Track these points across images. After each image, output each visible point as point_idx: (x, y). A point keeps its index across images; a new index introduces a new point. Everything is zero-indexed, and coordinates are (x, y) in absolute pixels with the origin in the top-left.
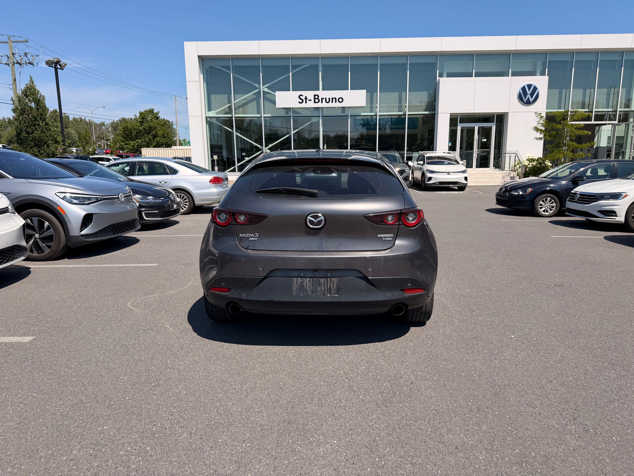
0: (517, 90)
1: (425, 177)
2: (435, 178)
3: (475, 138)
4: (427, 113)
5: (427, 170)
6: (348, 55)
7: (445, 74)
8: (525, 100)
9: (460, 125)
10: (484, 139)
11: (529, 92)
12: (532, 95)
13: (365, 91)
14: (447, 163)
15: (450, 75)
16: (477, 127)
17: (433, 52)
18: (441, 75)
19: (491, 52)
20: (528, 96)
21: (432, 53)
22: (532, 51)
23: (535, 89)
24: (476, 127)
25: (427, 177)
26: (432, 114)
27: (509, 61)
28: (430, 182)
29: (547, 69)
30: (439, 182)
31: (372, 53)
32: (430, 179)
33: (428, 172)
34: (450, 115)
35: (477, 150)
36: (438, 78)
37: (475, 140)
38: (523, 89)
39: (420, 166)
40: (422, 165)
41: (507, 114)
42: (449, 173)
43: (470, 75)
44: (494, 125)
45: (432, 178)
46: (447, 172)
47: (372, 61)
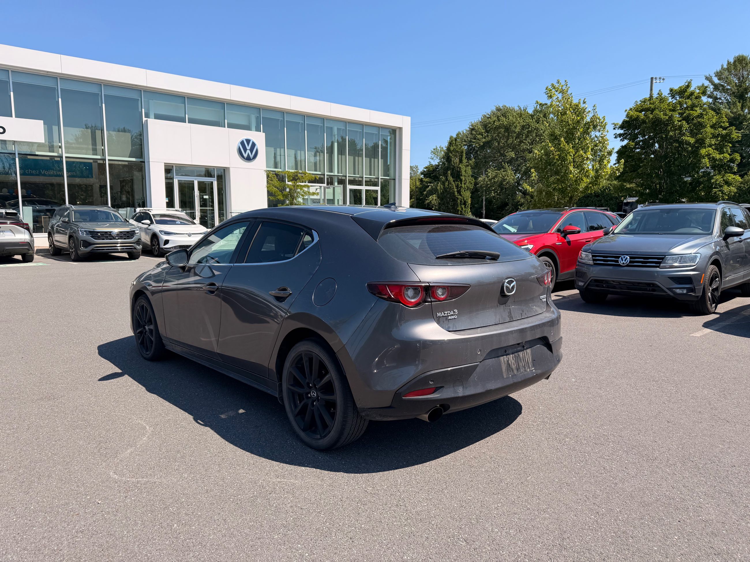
0: (236, 144)
1: (160, 239)
2: (174, 241)
3: (195, 194)
4: (133, 159)
5: (161, 231)
6: (9, 68)
7: (152, 115)
8: (245, 155)
9: (176, 178)
10: (206, 195)
11: (248, 148)
12: (251, 150)
13: (42, 122)
14: (180, 223)
15: (158, 117)
16: (197, 181)
17: (136, 85)
18: (147, 116)
19: (204, 97)
20: (248, 151)
21: (133, 86)
22: (246, 104)
23: (254, 145)
24: (195, 181)
25: (162, 239)
26: (141, 162)
27: (223, 111)
28: (167, 246)
29: (262, 126)
30: (180, 246)
31: (48, 72)
32: (167, 242)
33: (162, 233)
34: (165, 165)
35: (200, 208)
36: (144, 119)
37: (196, 196)
38: (242, 143)
39: (146, 226)
40: (149, 225)
41: (228, 168)
42: (190, 235)
43: (183, 120)
44: (215, 180)
45: (170, 241)
46: (187, 234)
47: (50, 84)
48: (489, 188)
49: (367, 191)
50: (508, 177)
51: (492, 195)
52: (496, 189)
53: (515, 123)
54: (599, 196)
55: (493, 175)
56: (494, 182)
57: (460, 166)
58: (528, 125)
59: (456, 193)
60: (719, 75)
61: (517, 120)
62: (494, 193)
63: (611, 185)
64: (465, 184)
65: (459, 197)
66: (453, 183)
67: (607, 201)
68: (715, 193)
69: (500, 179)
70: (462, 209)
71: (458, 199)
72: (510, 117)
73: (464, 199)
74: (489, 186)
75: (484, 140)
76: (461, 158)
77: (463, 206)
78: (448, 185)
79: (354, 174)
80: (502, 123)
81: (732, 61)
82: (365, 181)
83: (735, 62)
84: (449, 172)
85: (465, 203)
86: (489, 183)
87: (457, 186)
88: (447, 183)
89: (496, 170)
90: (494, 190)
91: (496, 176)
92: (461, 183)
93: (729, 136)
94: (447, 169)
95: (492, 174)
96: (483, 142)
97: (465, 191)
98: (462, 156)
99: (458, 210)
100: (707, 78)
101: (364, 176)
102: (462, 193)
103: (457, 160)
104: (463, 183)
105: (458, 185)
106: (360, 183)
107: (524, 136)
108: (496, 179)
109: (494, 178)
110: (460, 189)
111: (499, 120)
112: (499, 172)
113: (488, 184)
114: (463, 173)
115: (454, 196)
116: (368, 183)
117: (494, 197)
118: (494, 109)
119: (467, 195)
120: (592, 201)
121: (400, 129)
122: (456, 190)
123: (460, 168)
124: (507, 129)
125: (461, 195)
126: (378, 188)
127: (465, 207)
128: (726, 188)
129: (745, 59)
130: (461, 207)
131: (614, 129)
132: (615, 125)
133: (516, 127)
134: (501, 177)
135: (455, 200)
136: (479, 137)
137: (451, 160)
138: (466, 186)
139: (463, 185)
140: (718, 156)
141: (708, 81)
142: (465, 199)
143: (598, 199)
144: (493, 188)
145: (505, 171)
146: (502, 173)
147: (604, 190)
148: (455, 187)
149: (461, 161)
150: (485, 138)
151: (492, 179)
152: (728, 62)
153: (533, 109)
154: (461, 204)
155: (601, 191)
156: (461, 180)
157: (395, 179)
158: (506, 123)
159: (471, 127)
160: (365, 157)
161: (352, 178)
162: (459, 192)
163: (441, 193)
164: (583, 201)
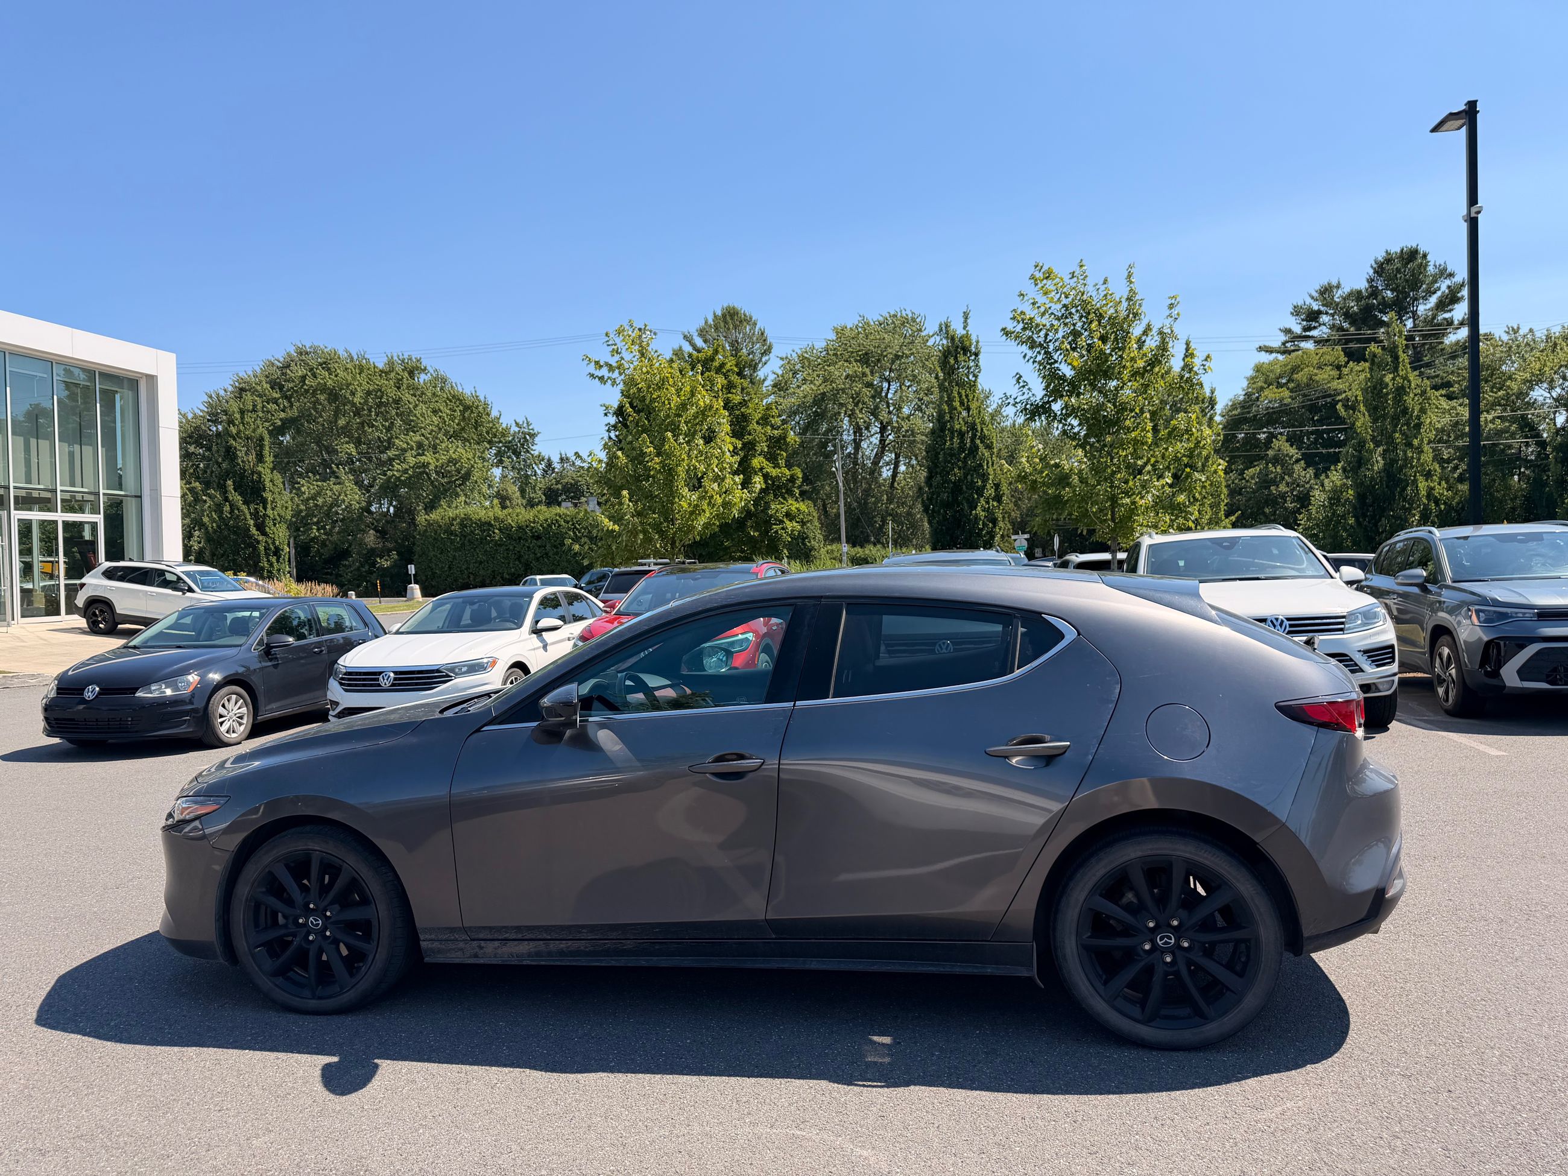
48: (303, 517)
49: (66, 524)
50: (346, 496)
51: (313, 535)
52: (322, 521)
53: (350, 384)
54: (541, 538)
55: (312, 492)
56: (316, 505)
57: (259, 469)
58: (380, 390)
59: (254, 531)
60: (702, 333)
61: (354, 378)
62: (318, 530)
63: (560, 516)
64: (273, 509)
65: (261, 538)
66: (244, 508)
67: (555, 546)
68: (776, 532)
69: (329, 500)
70: (271, 565)
71: (258, 542)
72: (338, 371)
73: (274, 543)
74: (303, 514)
75: (282, 415)
76: (261, 452)
77: (274, 559)
78: (232, 512)
79: (29, 481)
80: (322, 381)
81: (719, 313)
82: (63, 500)
83: (724, 316)
84: (230, 482)
85: (277, 552)
86: (302, 507)
87: (255, 515)
88: (227, 508)
89: (317, 481)
90: (317, 524)
91: (319, 494)
92: (265, 508)
93: (785, 438)
94: (227, 475)
95: (309, 487)
96: (281, 420)
97: (275, 525)
98: (262, 447)
99: (263, 569)
100: (685, 337)
101: (59, 488)
102: (267, 529)
103: (252, 457)
104: (269, 506)
105: (256, 510)
106: (46, 504)
107: (373, 414)
108: (320, 501)
109: (314, 498)
110: (263, 522)
111: (315, 376)
112: (325, 484)
113: (301, 511)
114: (268, 484)
115: (251, 537)
116: (70, 506)
117: (315, 537)
118: (292, 351)
119: (281, 534)
120: (528, 547)
121: (152, 379)
122: (252, 522)
123: (259, 473)
124: (334, 396)
125: (264, 534)
126: (99, 519)
127: (278, 562)
128: (789, 525)
129: (737, 314)
130: (268, 561)
131: (606, 415)
132: (607, 408)
133: (353, 394)
134: (330, 497)
135: (253, 545)
136: (272, 407)
137: (236, 457)
138: (276, 513)
139: (269, 512)
140: (774, 472)
141: (688, 343)
142: (277, 543)
143: (539, 543)
144: (315, 520)
145: (339, 483)
146: (331, 489)
147: (549, 526)
148: (248, 517)
149: (260, 458)
150: (283, 411)
151: (308, 499)
152: (715, 314)
153: (385, 360)
154: (267, 555)
155: (544, 528)
156: (264, 502)
157: (141, 497)
158: (330, 382)
159: (237, 384)
160: (59, 441)
161: (23, 493)
162: (261, 528)
163: (215, 531)
164: (511, 548)
